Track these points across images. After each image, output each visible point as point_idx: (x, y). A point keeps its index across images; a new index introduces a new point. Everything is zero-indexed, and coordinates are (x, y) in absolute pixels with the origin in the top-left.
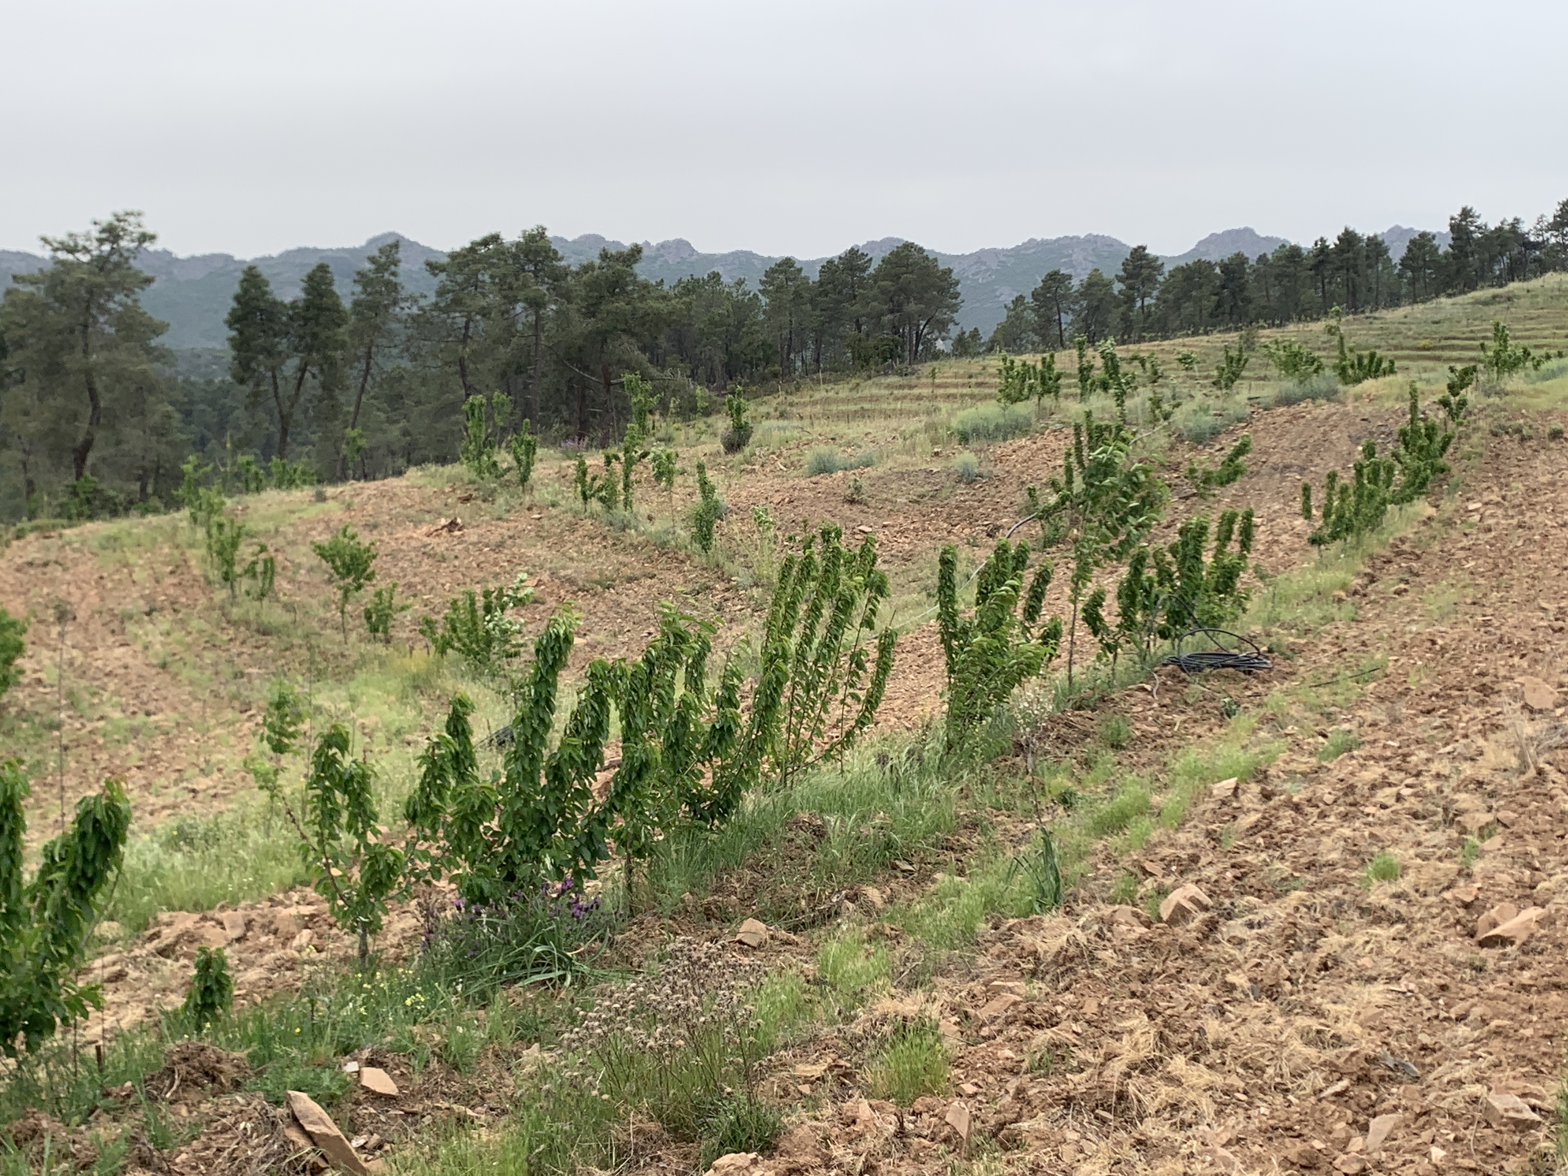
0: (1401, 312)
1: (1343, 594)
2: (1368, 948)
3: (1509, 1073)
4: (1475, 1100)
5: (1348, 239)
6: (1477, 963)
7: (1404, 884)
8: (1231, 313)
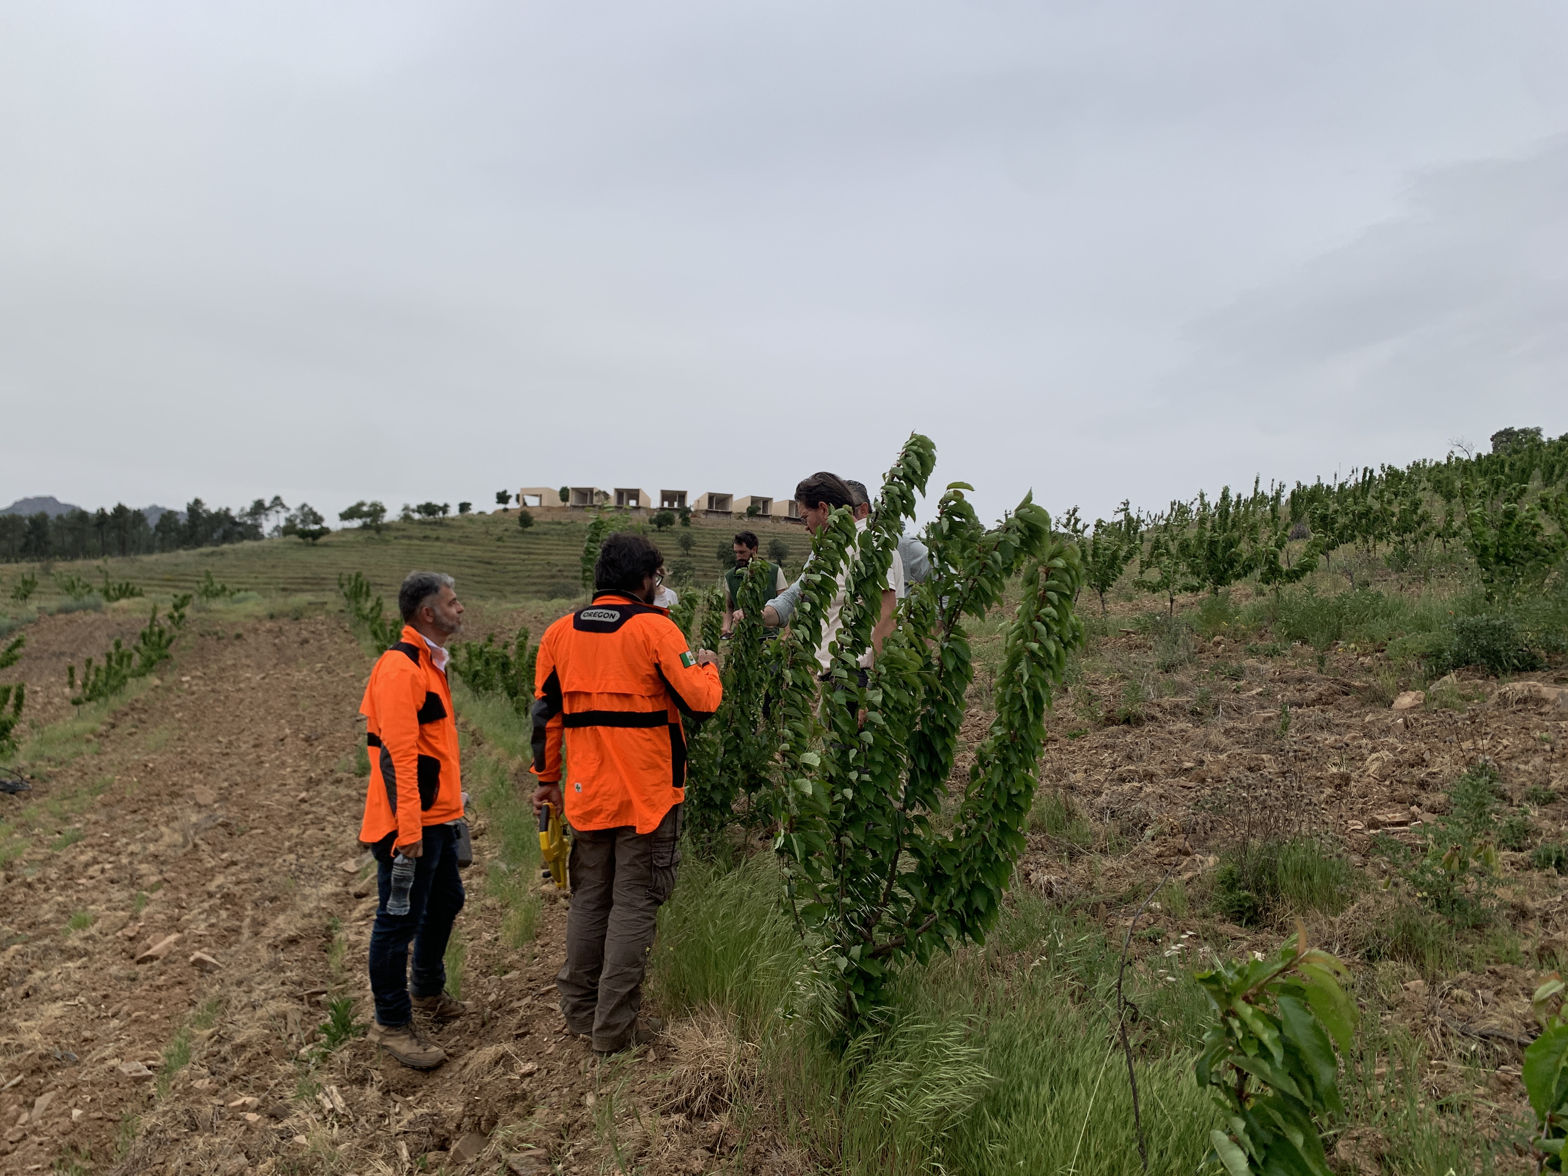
0: (154, 557)
1: (91, 737)
2: (60, 977)
3: (140, 1046)
4: (112, 1070)
5: (120, 510)
6: (132, 976)
7: (93, 930)
8: (36, 550)
